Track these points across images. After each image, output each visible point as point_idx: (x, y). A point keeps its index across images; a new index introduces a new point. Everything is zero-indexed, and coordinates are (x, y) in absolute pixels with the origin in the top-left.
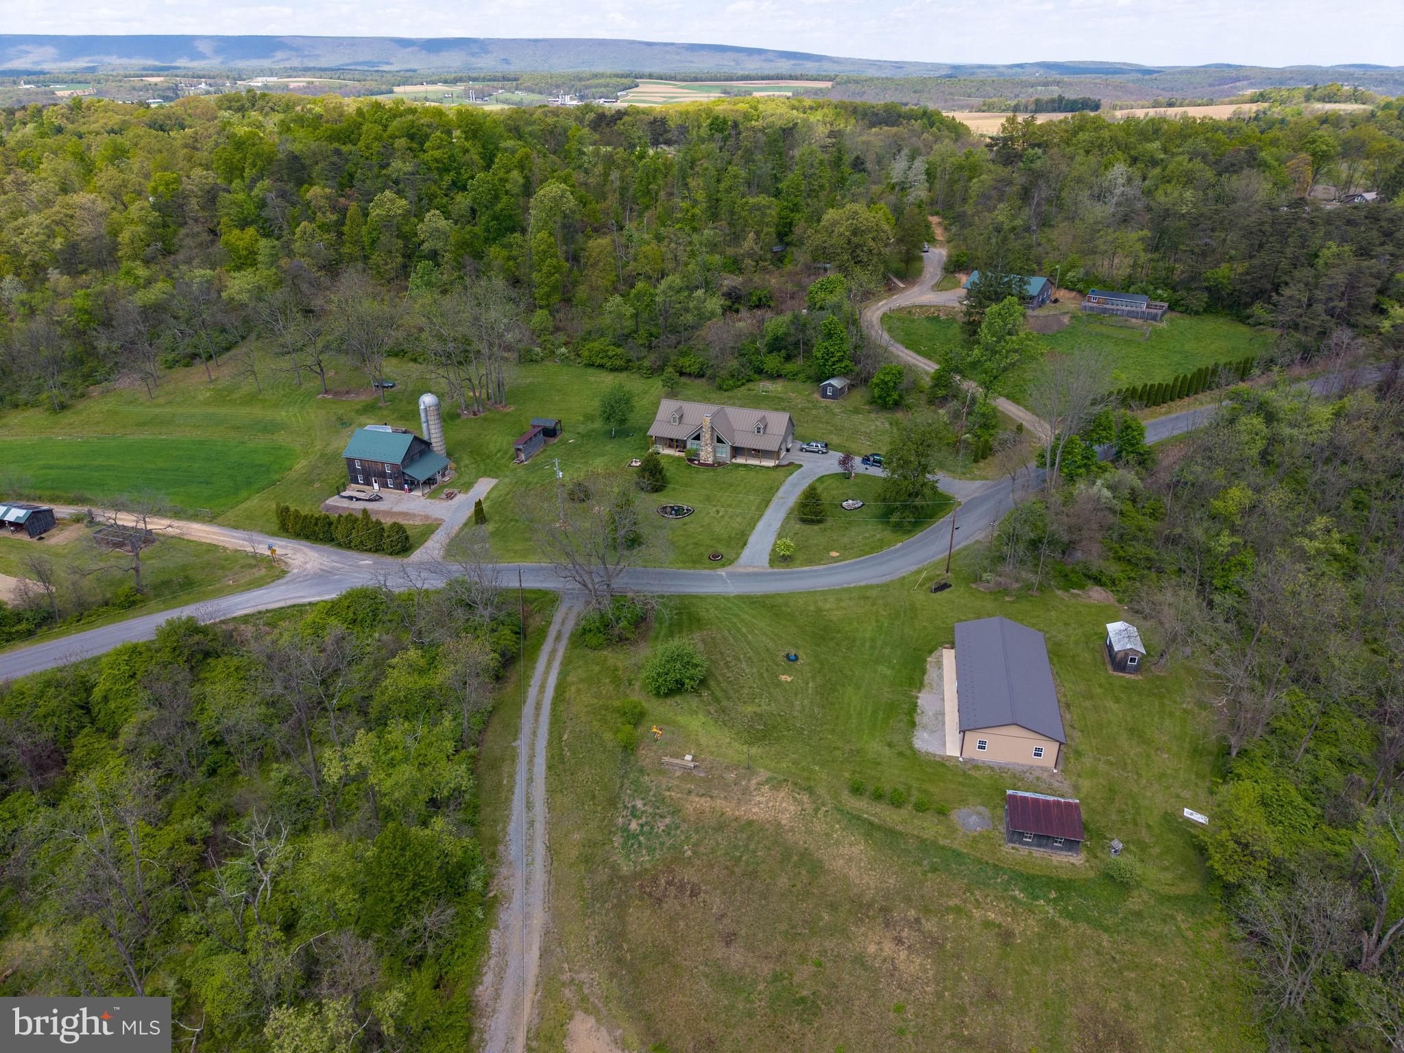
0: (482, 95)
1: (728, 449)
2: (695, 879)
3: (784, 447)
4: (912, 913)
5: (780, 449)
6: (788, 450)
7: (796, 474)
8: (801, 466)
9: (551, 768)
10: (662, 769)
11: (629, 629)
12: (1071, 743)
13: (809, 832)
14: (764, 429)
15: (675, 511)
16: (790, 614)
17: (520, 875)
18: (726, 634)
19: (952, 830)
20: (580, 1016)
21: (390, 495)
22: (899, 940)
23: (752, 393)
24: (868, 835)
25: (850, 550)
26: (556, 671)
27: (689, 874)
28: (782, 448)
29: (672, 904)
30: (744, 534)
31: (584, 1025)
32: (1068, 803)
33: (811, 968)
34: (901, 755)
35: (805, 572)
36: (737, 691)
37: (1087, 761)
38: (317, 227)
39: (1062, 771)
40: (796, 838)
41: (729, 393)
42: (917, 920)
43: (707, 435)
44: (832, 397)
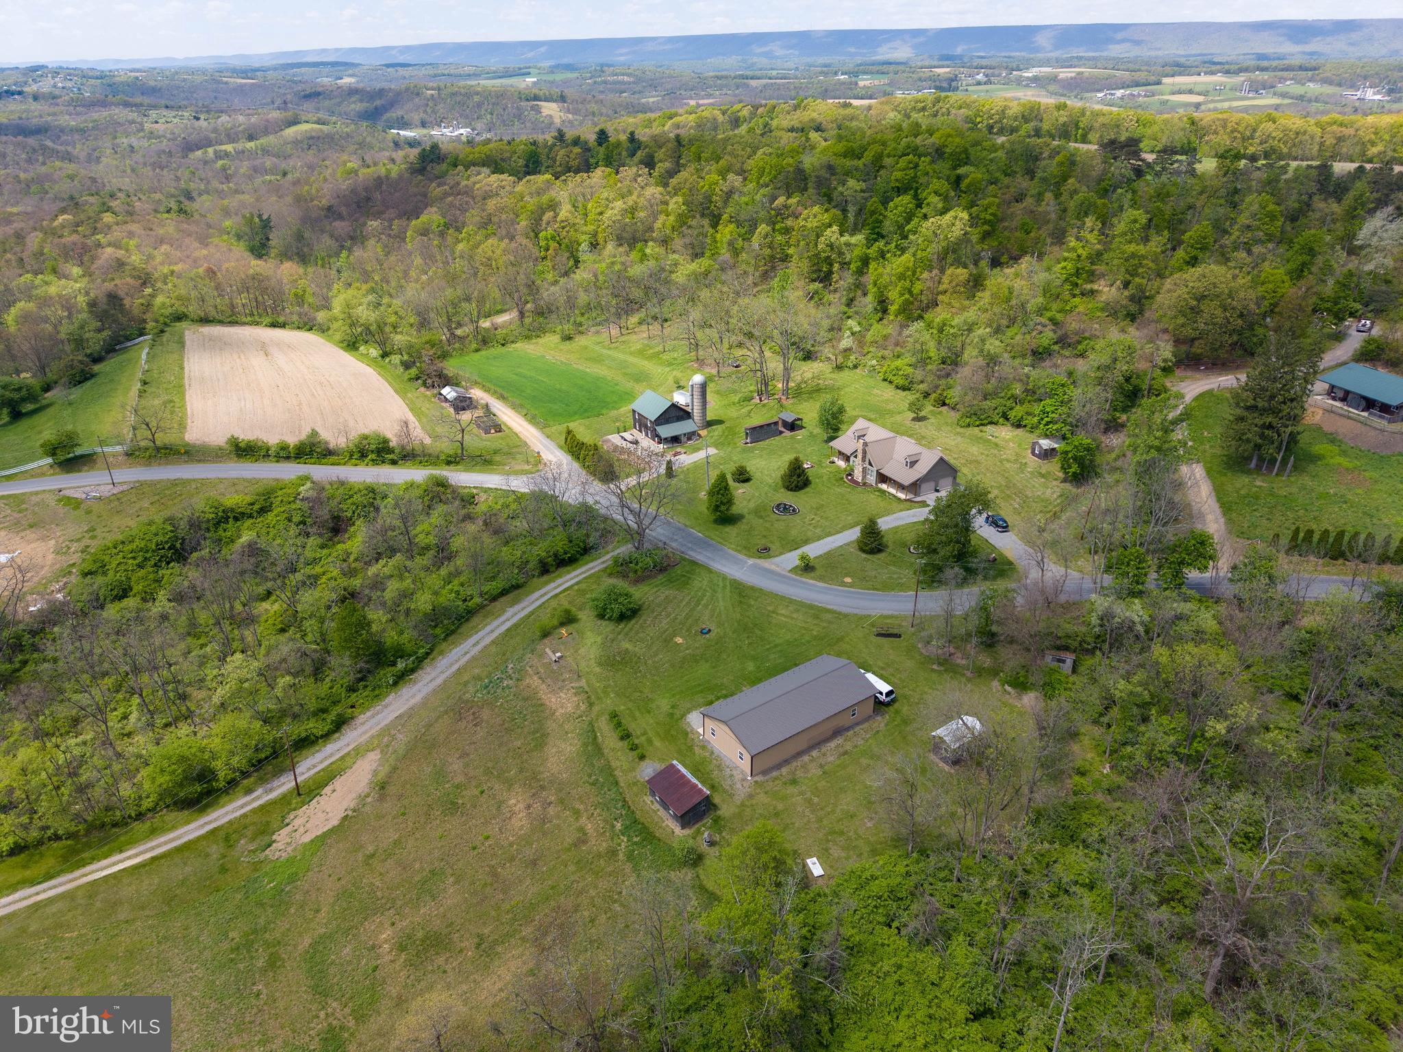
1: (875, 474)
2: (485, 718)
3: (930, 486)
4: (552, 798)
6: (937, 491)
7: (913, 511)
9: (508, 630)
10: (542, 655)
11: (636, 571)
12: (799, 774)
13: (561, 725)
14: (913, 464)
15: (784, 509)
16: (750, 606)
17: (433, 674)
18: (687, 600)
19: (633, 769)
20: (378, 751)
21: (646, 442)
22: (529, 807)
23: (980, 434)
24: (585, 745)
25: (864, 581)
26: (576, 580)
27: (486, 714)
28: (924, 486)
29: (462, 724)
30: (806, 542)
31: (374, 756)
32: (700, 791)
33: (477, 792)
34: (671, 715)
35: (804, 583)
36: (637, 633)
37: (791, 790)
38: (774, 230)
39: (756, 782)
40: (551, 725)
41: (962, 430)
42: (550, 803)
43: (860, 456)
44: (1038, 456)
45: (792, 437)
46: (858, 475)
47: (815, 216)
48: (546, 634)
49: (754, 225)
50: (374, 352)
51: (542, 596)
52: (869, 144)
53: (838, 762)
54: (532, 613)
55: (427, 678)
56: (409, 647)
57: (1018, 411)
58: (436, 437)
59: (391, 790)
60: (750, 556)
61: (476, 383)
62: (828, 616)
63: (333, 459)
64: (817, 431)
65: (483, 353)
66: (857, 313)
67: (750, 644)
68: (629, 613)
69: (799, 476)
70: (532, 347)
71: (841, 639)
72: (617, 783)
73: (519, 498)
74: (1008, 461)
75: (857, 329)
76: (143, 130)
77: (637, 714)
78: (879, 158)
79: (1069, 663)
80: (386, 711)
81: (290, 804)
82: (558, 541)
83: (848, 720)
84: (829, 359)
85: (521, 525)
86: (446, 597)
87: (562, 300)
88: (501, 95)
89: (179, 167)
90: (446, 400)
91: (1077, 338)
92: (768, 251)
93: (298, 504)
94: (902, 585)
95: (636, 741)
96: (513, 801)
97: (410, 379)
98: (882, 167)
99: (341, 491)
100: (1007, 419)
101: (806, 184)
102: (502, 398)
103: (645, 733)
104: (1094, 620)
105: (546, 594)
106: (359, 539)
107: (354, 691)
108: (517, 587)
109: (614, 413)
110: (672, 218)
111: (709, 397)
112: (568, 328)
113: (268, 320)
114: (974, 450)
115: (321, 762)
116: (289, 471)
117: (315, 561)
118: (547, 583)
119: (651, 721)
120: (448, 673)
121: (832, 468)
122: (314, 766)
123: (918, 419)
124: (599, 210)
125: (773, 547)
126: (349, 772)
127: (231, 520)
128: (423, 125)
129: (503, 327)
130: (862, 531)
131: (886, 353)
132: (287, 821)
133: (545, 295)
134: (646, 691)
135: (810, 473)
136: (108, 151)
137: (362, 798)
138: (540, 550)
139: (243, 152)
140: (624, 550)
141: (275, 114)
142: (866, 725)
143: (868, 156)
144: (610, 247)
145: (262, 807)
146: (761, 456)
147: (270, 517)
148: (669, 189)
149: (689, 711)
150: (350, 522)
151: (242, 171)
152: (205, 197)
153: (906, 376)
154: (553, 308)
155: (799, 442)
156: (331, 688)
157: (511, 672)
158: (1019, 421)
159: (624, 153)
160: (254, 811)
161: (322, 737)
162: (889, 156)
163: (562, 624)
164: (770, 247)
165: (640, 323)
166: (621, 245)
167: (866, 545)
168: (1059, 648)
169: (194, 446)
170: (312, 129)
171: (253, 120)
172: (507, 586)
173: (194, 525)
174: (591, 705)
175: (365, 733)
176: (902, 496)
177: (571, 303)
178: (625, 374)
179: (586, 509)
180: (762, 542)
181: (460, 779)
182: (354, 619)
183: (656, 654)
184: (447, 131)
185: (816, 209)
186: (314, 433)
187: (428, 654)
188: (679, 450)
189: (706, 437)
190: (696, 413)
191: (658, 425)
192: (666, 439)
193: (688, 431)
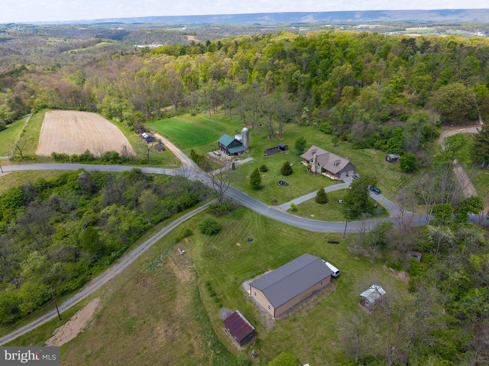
0: (439, 32)
1: (321, 169)
2: (149, 283)
3: (344, 174)
4: (178, 327)
5: (338, 174)
7: (338, 185)
8: (345, 182)
9: (162, 238)
10: (176, 251)
11: (219, 211)
12: (297, 315)
13: (183, 288)
14: (338, 164)
15: (282, 183)
16: (270, 227)
17: (127, 259)
18: (242, 224)
19: (216, 313)
20: (99, 298)
21: (224, 155)
22: (166, 331)
23: (362, 152)
24: (194, 299)
25: (320, 216)
26: (193, 215)
27: (149, 280)
28: (342, 174)
29: (138, 285)
30: (293, 198)
31: (97, 300)
32: (250, 327)
33: (142, 322)
34: (235, 283)
35: (294, 217)
36: (219, 241)
37: (294, 324)
38: (274, 73)
39: (277, 320)
40: (179, 288)
41: (354, 150)
42: (177, 330)
43: (314, 161)
44: (389, 161)
45: (284, 153)
46: (313, 169)
47: (291, 67)
48: (178, 241)
49: (266, 71)
50: (118, 120)
51: (178, 222)
52: (310, 42)
53: (315, 309)
54: (173, 230)
55: (125, 261)
56: (118, 247)
57: (378, 143)
58: (138, 153)
59: (103, 319)
60: (269, 204)
61: (157, 131)
62: (305, 233)
63: (95, 162)
64: (294, 150)
65: (161, 120)
66: (307, 104)
67: (270, 246)
68: (216, 231)
69: (288, 169)
70: (180, 118)
71: (312, 244)
72: (209, 320)
73: (170, 178)
74: (376, 163)
75: (308, 110)
76: (46, 44)
77: (219, 283)
78: (314, 46)
79: (419, 257)
80: (105, 277)
81: (56, 324)
82: (185, 198)
83: (319, 287)
84: (297, 122)
85: (171, 190)
86: (136, 223)
87: (192, 100)
88: (173, 33)
89: (57, 56)
90: (144, 138)
91: (399, 113)
92: (271, 81)
93: (77, 181)
94: (336, 218)
95: (218, 297)
96: (159, 328)
97: (131, 130)
98: (315, 50)
99: (96, 175)
100: (373, 146)
101: (286, 57)
102: (167, 137)
103: (222, 293)
104: (430, 237)
105: (179, 221)
106: (103, 195)
107: (92, 266)
108: (167, 218)
109: (211, 143)
110: (234, 69)
111: (250, 137)
112: (194, 111)
113: (79, 108)
114: (361, 159)
115: (73, 302)
116: (76, 167)
117: (83, 205)
118: (180, 216)
119: (226, 286)
120: (134, 259)
121: (301, 166)
122: (70, 305)
123: (335, 146)
124: (206, 67)
125: (278, 200)
126: (85, 308)
127: (48, 188)
128: (146, 43)
129: (169, 111)
130: (318, 194)
131: (320, 119)
132: (53, 333)
133: (185, 99)
134: (223, 270)
135: (293, 168)
136: (33, 51)
137: (89, 323)
138: (177, 202)
139: (81, 52)
140: (214, 201)
141: (93, 39)
142: (327, 289)
143: (310, 46)
144: (210, 80)
145: (43, 326)
146: (271, 161)
147: (65, 186)
148: (233, 59)
149: (243, 281)
150: (99, 188)
151: (79, 58)
152: (65, 66)
153: (329, 129)
154: (189, 104)
155: (287, 155)
156: (82, 265)
157: (162, 259)
158: (379, 146)
159: (216, 48)
160: (39, 328)
161: (74, 290)
162: (318, 46)
163: (186, 236)
164: (272, 79)
165: (222, 109)
166: (215, 80)
167: (319, 200)
168: (414, 250)
169: (38, 156)
170: (106, 44)
171: (85, 41)
172: (163, 218)
173: (32, 190)
174: (197, 277)
175: (94, 288)
176: (333, 178)
177: (195, 102)
178: (216, 128)
179: (199, 184)
180: (274, 198)
181: (135, 315)
182: (91, 235)
183: (228, 252)
184: (154, 46)
185: (291, 64)
186: (88, 151)
187: (126, 249)
188: (237, 158)
189: (248, 153)
190: (245, 143)
191: (229, 148)
192: (232, 154)
193: (241, 150)
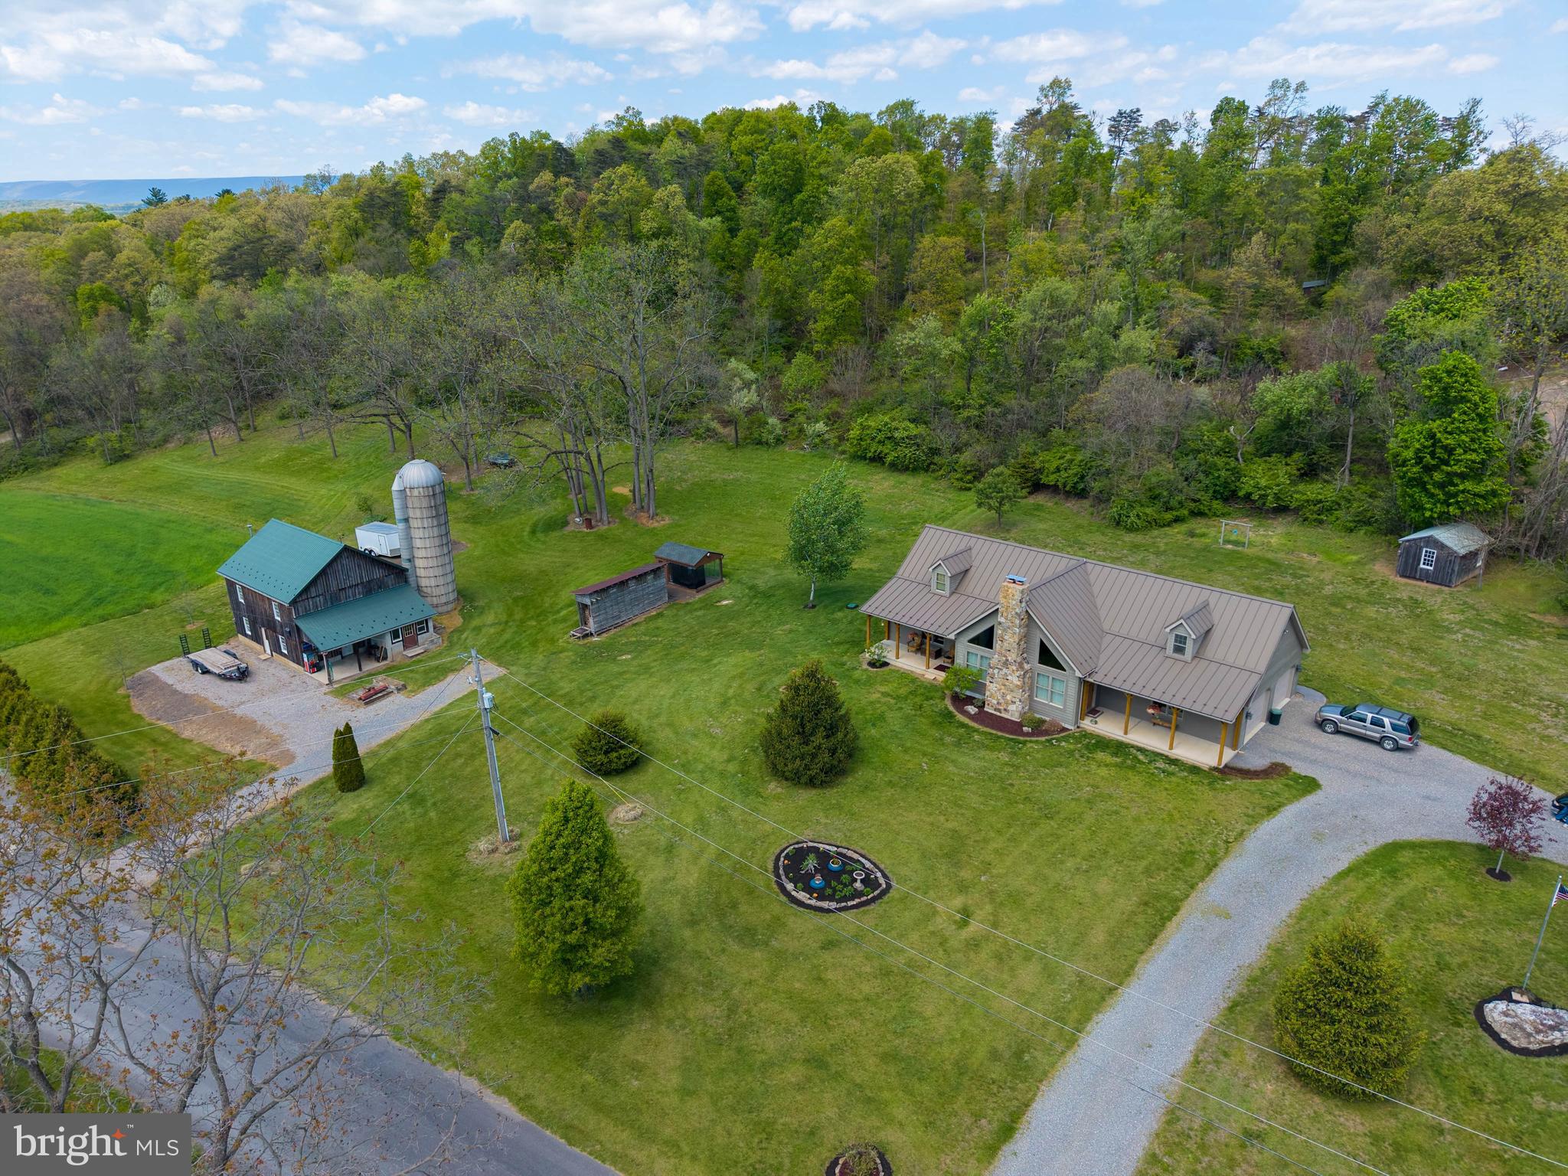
1: (1073, 689)
3: (1259, 709)
5: (1244, 714)
6: (1273, 718)
7: (1290, 813)
8: (1310, 785)
14: (1202, 640)
15: (825, 874)
21: (278, 671)
23: (1197, 543)
28: (1253, 712)
38: (537, 230)
45: (708, 605)
46: (1005, 699)
74: (1357, 601)
75: (751, 375)
84: (712, 432)
121: (892, 685)
123: (1001, 526)
146: (646, 670)
153: (912, 442)
155: (732, 614)
176: (1203, 754)
185: (623, 168)
188: (378, 683)
189: (459, 631)
190: (427, 569)
191: (307, 614)
192: (337, 652)
193: (406, 620)
